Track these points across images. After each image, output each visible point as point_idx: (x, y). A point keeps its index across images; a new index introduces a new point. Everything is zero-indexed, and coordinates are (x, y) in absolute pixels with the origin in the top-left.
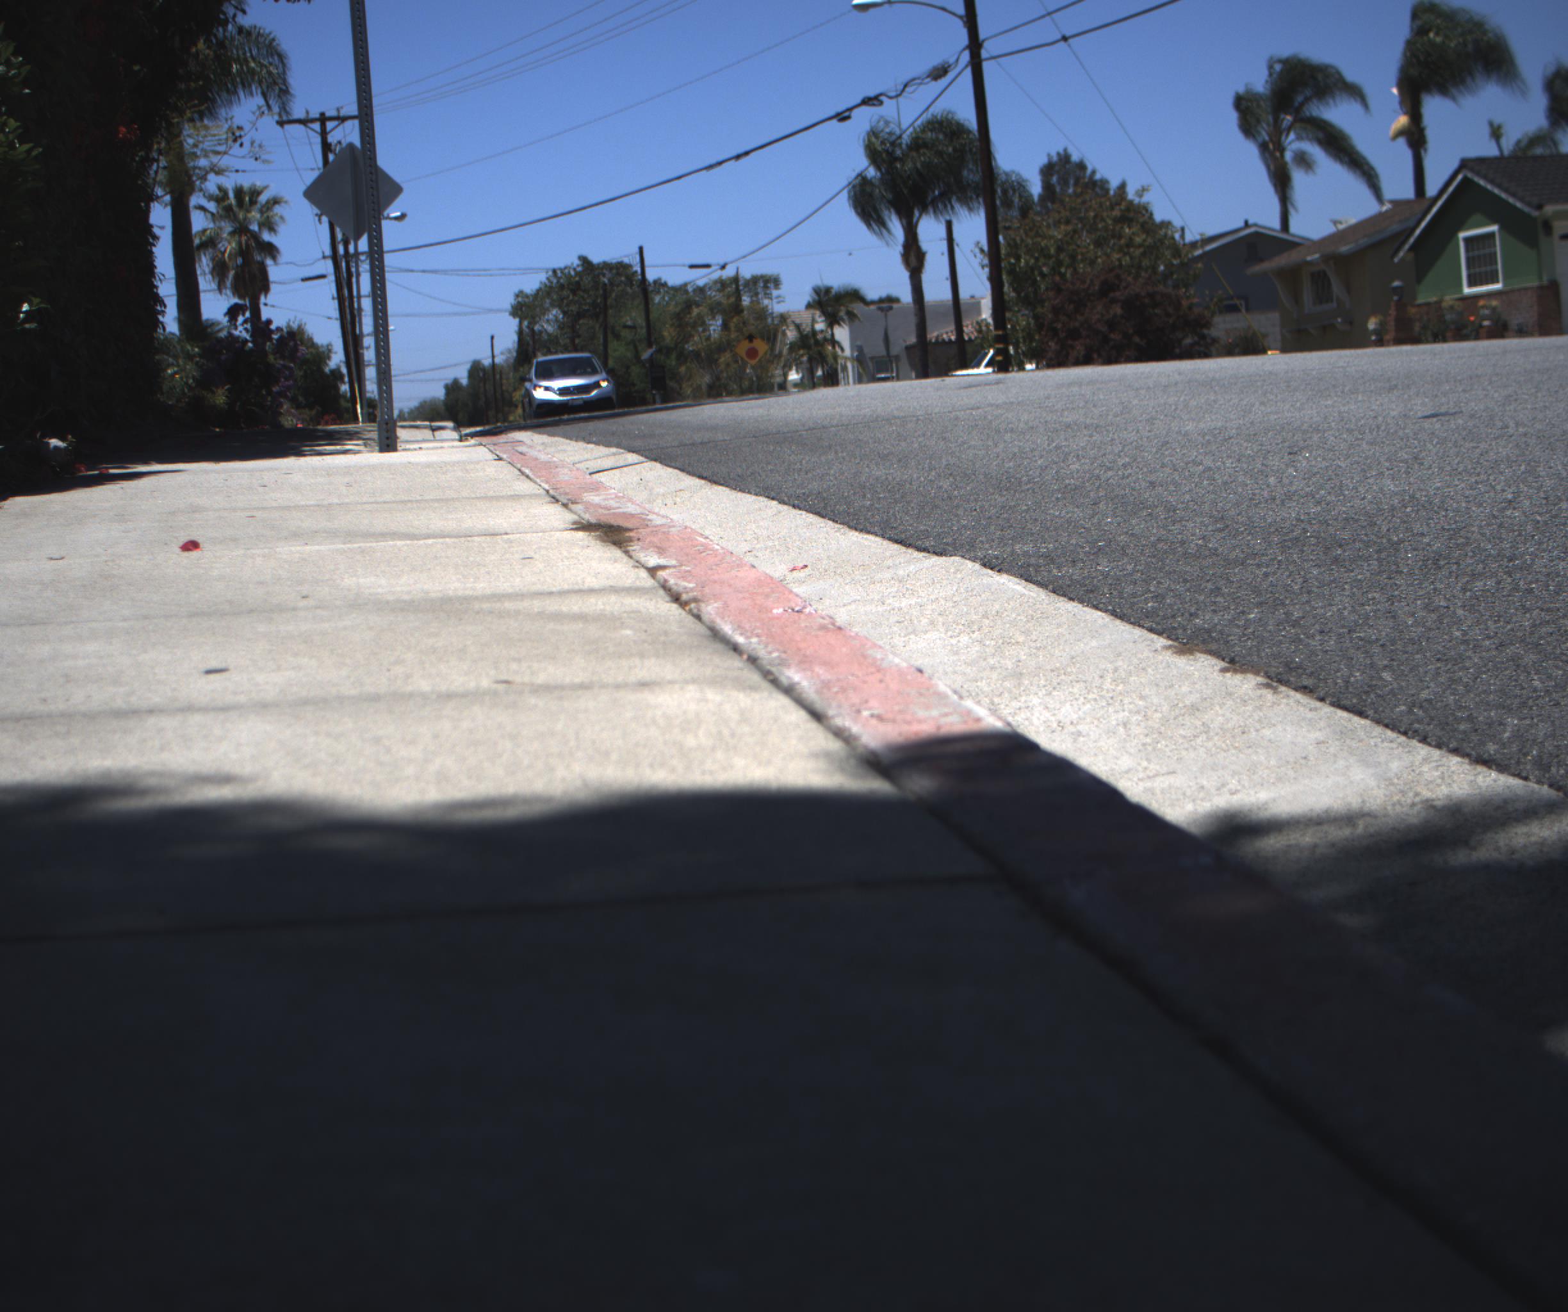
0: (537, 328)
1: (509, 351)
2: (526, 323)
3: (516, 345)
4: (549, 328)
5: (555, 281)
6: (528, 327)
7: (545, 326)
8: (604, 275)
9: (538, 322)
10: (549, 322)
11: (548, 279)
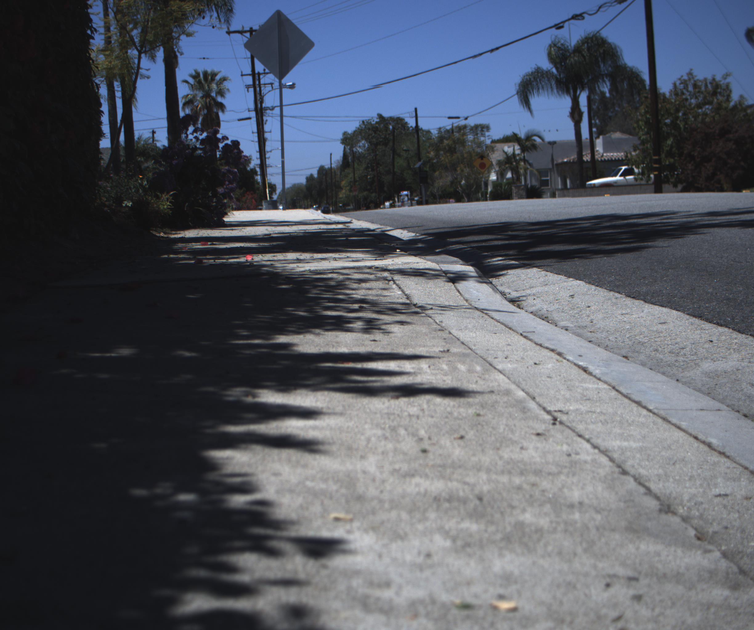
0: (354, 150)
1: (338, 160)
2: (348, 147)
3: (342, 159)
4: (360, 150)
5: (364, 127)
6: (350, 149)
7: (358, 149)
8: (390, 124)
9: (354, 147)
10: (360, 147)
11: (360, 126)
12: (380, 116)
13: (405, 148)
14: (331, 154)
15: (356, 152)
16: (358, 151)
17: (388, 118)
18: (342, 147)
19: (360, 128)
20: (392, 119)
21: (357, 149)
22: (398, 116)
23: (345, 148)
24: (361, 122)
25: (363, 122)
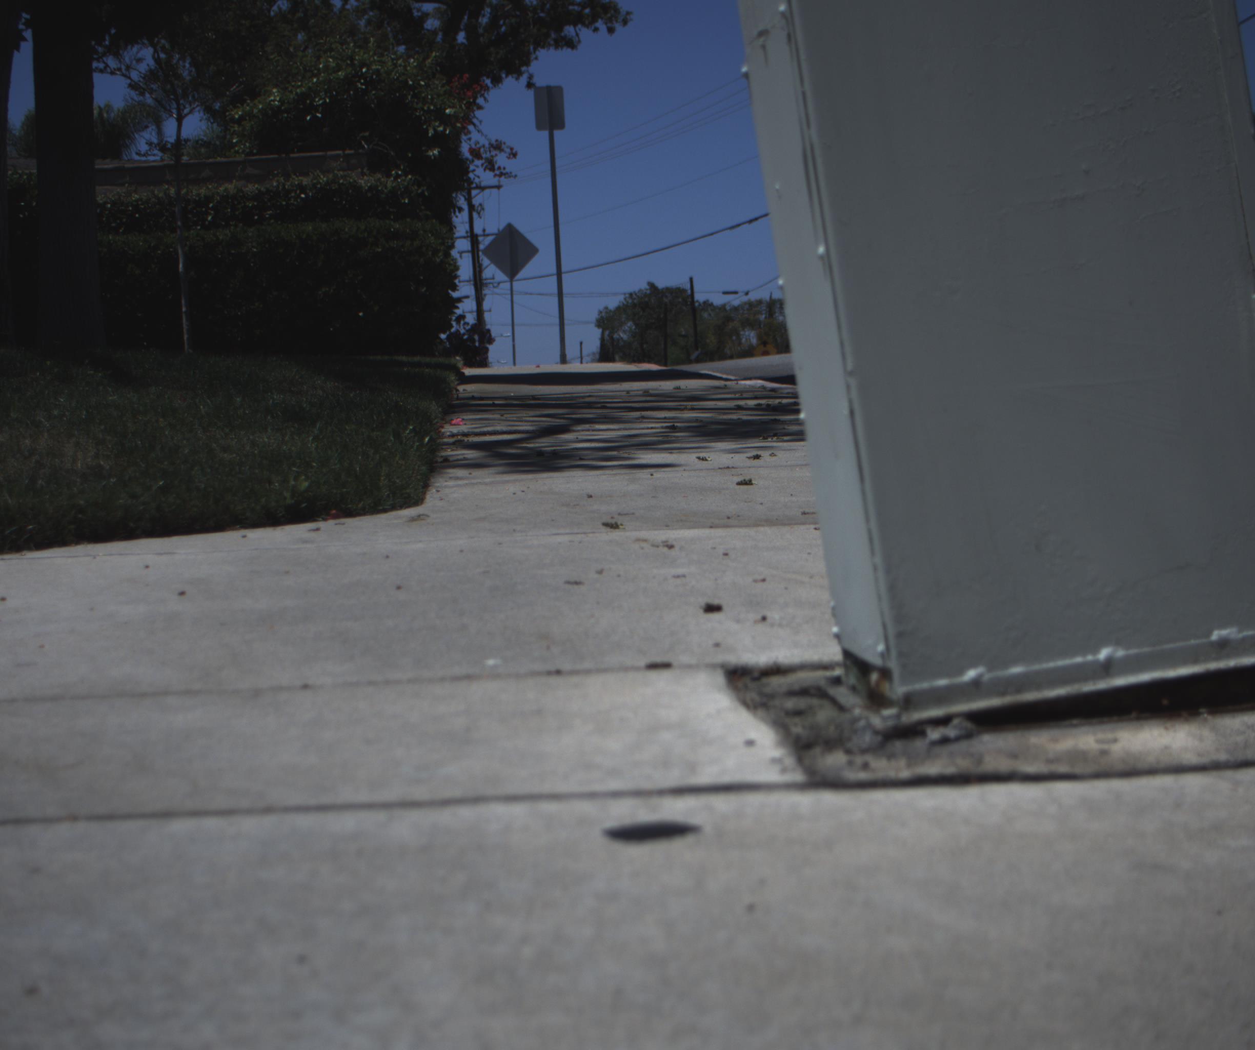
0: (616, 336)
2: (607, 333)
3: (598, 350)
4: (625, 336)
5: (630, 301)
6: (609, 335)
7: (622, 335)
8: (666, 297)
9: (616, 332)
10: (624, 332)
11: (625, 299)
12: (652, 286)
13: (683, 333)
14: (581, 343)
15: (618, 340)
16: (622, 338)
17: (663, 289)
18: (599, 332)
19: (625, 303)
20: (669, 290)
21: (620, 336)
22: (678, 286)
23: (603, 334)
24: (627, 295)
25: (631, 295)
